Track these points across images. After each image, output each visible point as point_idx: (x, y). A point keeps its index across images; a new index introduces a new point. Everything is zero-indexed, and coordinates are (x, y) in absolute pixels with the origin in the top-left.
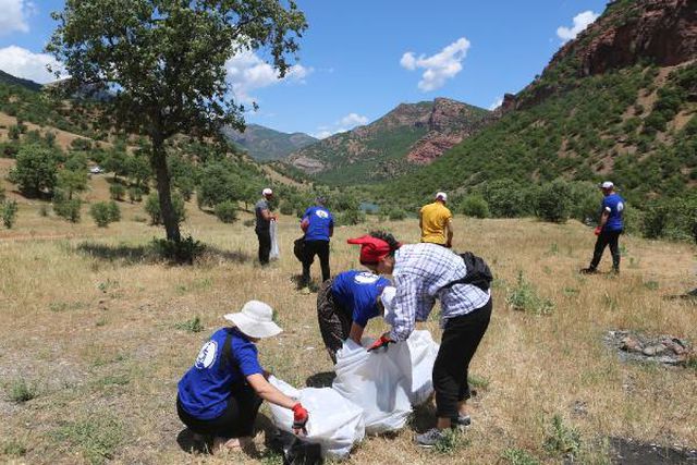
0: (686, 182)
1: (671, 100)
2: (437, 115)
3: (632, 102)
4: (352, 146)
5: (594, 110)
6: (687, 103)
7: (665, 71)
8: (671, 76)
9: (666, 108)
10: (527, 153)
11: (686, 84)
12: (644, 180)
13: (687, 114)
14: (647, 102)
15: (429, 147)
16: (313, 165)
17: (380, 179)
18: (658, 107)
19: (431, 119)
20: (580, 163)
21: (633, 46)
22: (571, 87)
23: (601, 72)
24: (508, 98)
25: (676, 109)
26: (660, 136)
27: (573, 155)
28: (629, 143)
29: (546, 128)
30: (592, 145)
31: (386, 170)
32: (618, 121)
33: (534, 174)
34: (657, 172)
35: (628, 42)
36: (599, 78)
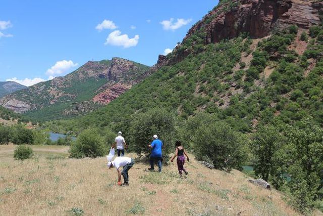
0: (274, 112)
1: (261, 59)
2: (114, 69)
3: (238, 60)
4: (52, 91)
5: (216, 65)
6: (270, 62)
7: (256, 42)
8: (259, 45)
9: (258, 64)
10: (173, 95)
11: (268, 49)
12: (249, 111)
13: (270, 68)
14: (247, 60)
15: (108, 92)
16: (23, 106)
17: (73, 115)
18: (254, 63)
19: (110, 72)
20: (208, 101)
21: (236, 24)
22: (201, 50)
23: (218, 41)
24: (161, 58)
25: (264, 65)
26: (256, 82)
27: (203, 96)
28: (238, 87)
29: (185, 77)
30: (215, 88)
31: (77, 109)
32: (230, 73)
33: (179, 109)
34: (256, 106)
35: (233, 23)
36: (217, 45)
